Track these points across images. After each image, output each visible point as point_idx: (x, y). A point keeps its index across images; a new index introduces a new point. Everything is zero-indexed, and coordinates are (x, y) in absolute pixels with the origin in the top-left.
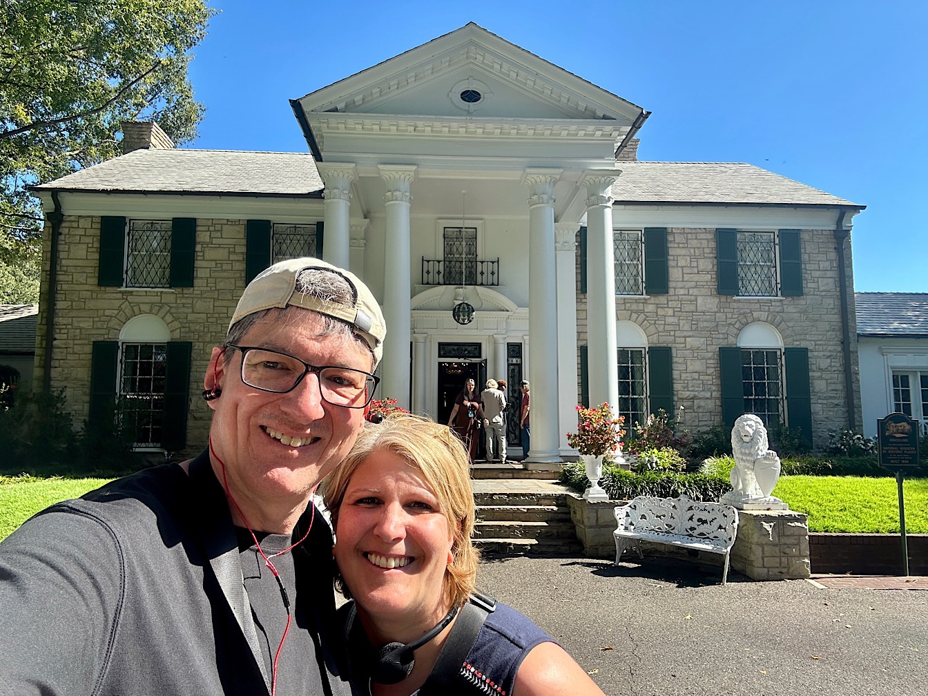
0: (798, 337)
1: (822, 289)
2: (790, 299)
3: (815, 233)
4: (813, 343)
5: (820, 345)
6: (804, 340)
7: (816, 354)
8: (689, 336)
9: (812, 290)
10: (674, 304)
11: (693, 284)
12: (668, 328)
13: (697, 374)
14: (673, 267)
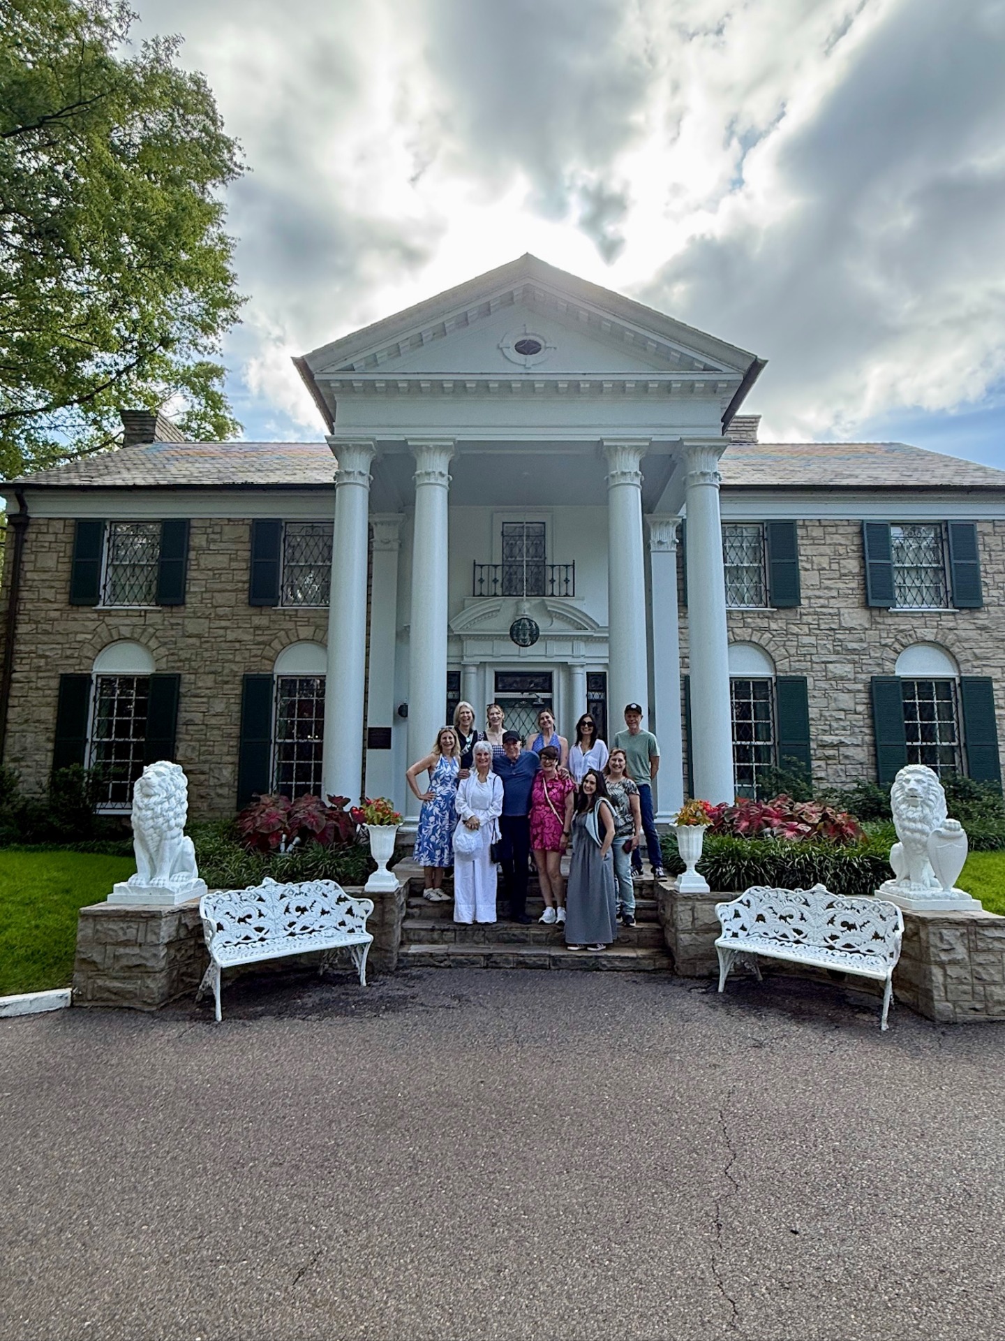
0: (978, 663)
2: (965, 612)
3: (997, 524)
4: (999, 670)
6: (986, 666)
8: (831, 662)
9: (995, 599)
10: (809, 619)
11: (835, 593)
12: (804, 651)
13: (843, 713)
14: (806, 570)
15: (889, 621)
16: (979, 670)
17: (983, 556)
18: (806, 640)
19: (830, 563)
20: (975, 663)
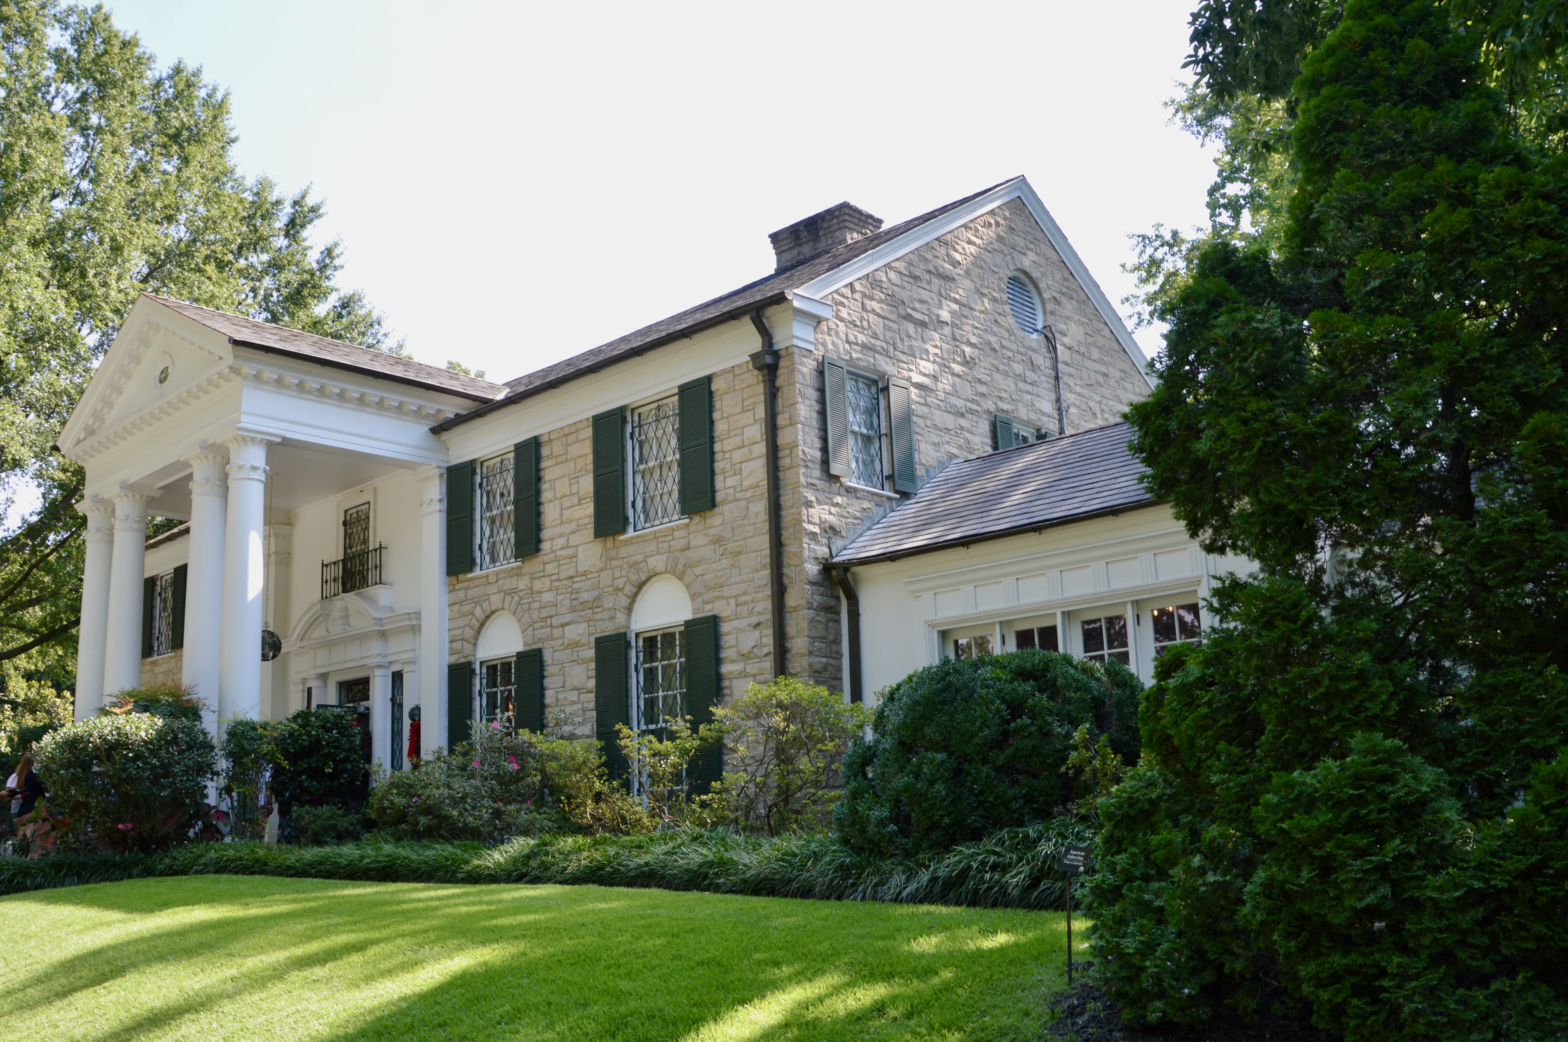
0: (711, 594)
1: (746, 483)
2: (697, 519)
3: (737, 371)
4: (732, 602)
5: (746, 603)
6: (718, 598)
7: (735, 623)
8: (567, 624)
9: (731, 491)
10: (550, 568)
11: (573, 525)
12: (545, 613)
13: (576, 692)
14: (551, 501)
15: (623, 552)
16: (709, 607)
17: (720, 427)
18: (547, 597)
19: (570, 485)
20: (706, 597)
